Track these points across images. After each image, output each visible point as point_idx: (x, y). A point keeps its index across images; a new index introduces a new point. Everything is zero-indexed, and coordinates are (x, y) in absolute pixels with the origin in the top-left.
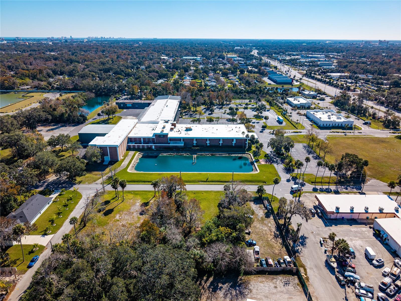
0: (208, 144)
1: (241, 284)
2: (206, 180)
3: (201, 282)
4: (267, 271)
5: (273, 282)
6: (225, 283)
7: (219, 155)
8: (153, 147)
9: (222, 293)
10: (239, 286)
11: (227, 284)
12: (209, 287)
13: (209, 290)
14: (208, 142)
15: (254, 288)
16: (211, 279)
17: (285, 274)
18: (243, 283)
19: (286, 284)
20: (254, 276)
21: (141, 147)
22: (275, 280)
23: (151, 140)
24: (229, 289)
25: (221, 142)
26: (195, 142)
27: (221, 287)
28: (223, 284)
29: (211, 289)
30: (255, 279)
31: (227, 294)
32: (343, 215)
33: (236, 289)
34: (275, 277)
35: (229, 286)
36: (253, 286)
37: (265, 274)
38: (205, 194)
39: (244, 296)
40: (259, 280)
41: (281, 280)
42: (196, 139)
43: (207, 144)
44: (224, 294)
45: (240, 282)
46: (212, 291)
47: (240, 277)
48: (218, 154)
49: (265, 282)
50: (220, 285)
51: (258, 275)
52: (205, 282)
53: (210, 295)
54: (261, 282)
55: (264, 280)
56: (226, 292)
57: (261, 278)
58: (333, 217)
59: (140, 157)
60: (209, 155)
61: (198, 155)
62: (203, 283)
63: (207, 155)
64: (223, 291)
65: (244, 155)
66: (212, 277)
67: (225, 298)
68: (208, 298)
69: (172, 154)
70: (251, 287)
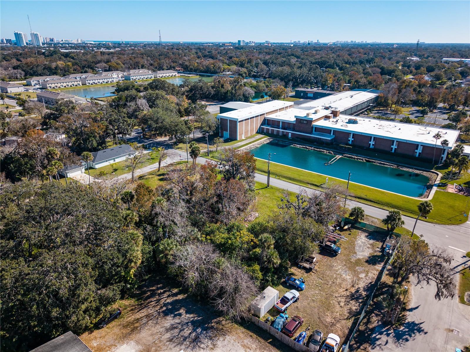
0: (371, 146)
1: (212, 327)
2: (319, 185)
3: (165, 292)
4: (273, 337)
6: (190, 313)
7: (380, 163)
8: (290, 134)
9: (172, 322)
10: (206, 329)
11: (192, 316)
12: (165, 305)
13: (161, 308)
14: (372, 143)
15: (223, 347)
16: (180, 297)
18: (217, 329)
20: (244, 330)
21: (275, 133)
23: (292, 126)
24: (187, 323)
25: (394, 147)
26: (351, 139)
27: (180, 315)
28: (187, 312)
29: (164, 308)
30: (242, 335)
31: (176, 328)
33: (194, 330)
35: (192, 319)
36: (226, 342)
37: (266, 339)
39: (194, 346)
40: (245, 341)
42: (353, 134)
44: (172, 325)
45: (213, 325)
46: (163, 312)
47: (221, 319)
48: (377, 162)
51: (252, 334)
52: (169, 296)
53: (155, 314)
54: (244, 346)
55: (254, 346)
56: (179, 324)
57: (251, 341)
59: (265, 143)
60: (362, 159)
61: (345, 156)
62: (165, 295)
63: (360, 159)
64: (177, 320)
65: (425, 174)
66: (185, 294)
67: (167, 330)
68: (147, 316)
69: (307, 147)
70: (220, 342)
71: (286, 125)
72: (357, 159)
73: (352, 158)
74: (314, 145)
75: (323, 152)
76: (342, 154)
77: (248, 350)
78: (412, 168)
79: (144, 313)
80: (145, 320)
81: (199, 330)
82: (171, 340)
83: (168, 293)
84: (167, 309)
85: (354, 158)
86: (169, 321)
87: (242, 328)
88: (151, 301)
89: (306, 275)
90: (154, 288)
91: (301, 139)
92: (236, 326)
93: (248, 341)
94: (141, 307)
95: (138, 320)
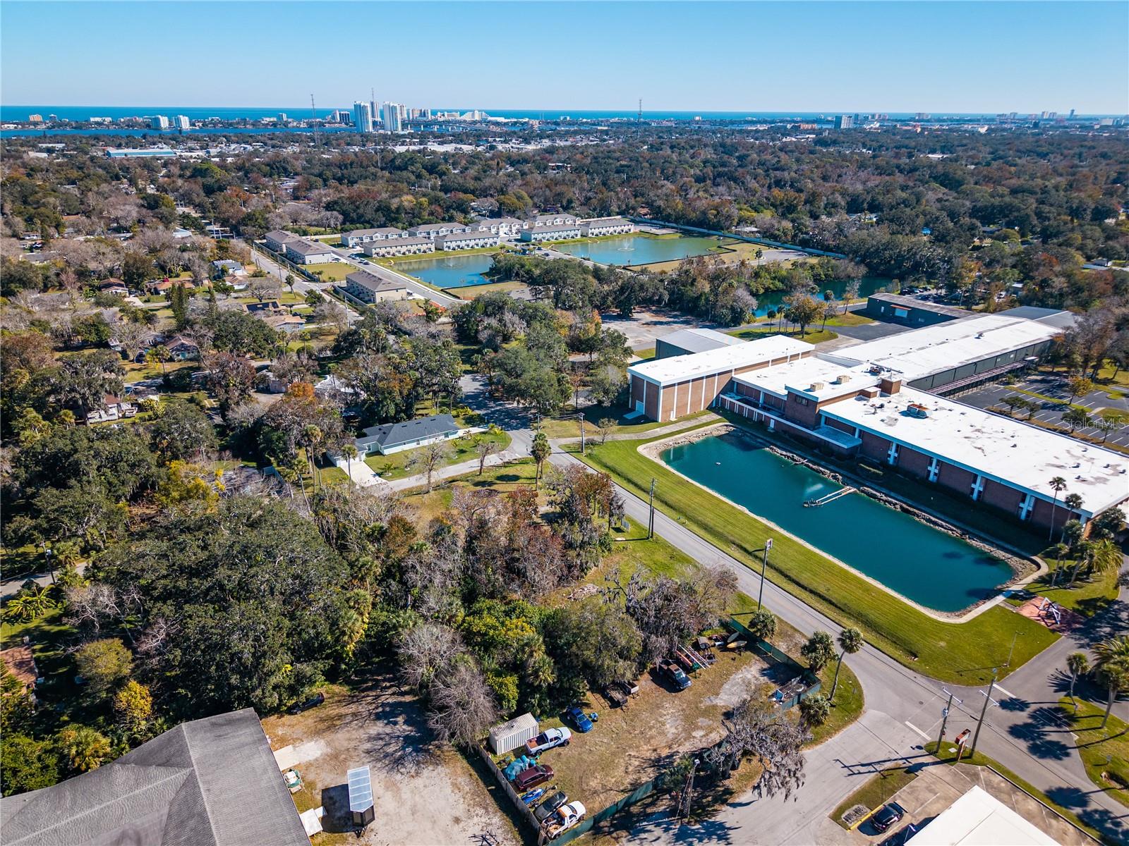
0: (932, 477)
1: (427, 751)
2: (750, 549)
4: (497, 785)
5: (472, 810)
6: (409, 725)
7: (929, 521)
8: (772, 425)
9: (381, 730)
10: (417, 750)
11: (410, 728)
12: (383, 705)
13: (377, 708)
14: (933, 469)
15: (427, 778)
16: (408, 699)
18: (432, 755)
19: (484, 839)
20: (466, 765)
21: (744, 414)
22: (481, 811)
23: (777, 404)
24: (399, 737)
25: (978, 487)
26: (892, 453)
27: (395, 723)
28: (406, 722)
29: (380, 709)
30: (459, 771)
31: (381, 739)
33: (403, 748)
34: (493, 807)
35: (407, 733)
36: (434, 774)
37: (487, 784)
39: (393, 768)
40: (460, 779)
41: (489, 825)
43: (929, 475)
44: (379, 734)
45: (431, 747)
46: (377, 714)
48: (922, 517)
49: (460, 794)
50: (400, 719)
51: (473, 772)
52: (393, 694)
53: (366, 714)
54: (454, 785)
55: (467, 788)
56: (388, 735)
57: (467, 781)
59: (716, 433)
60: (895, 505)
61: (863, 491)
62: (390, 691)
63: (890, 503)
64: (388, 730)
66: (415, 696)
67: (370, 739)
68: (354, 715)
69: (796, 457)
70: (427, 772)
72: (885, 501)
73: (874, 496)
74: (812, 455)
75: (823, 473)
76: (859, 484)
77: (457, 791)
78: (992, 544)
79: (353, 708)
80: (349, 718)
81: (409, 750)
82: (368, 752)
83: (394, 689)
84: (383, 711)
85: (880, 499)
86: (379, 728)
87: (465, 761)
88: (368, 696)
89: (608, 710)
90: (380, 678)
91: (789, 436)
92: (459, 756)
93: (463, 780)
94: (352, 700)
95: (340, 717)
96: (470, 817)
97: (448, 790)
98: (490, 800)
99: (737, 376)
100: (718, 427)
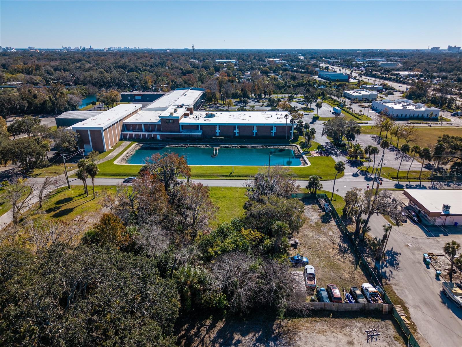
0: (237, 134)
1: (279, 334)
2: (229, 175)
3: (199, 329)
4: (331, 311)
5: (345, 332)
6: (248, 333)
7: (252, 147)
8: (159, 137)
11: (251, 335)
12: (214, 342)
14: (237, 131)
15: (305, 344)
16: (220, 325)
17: (366, 317)
18: (284, 333)
19: (372, 336)
20: (305, 319)
21: (141, 137)
22: (348, 329)
23: (156, 128)
24: (254, 345)
25: (255, 131)
26: (218, 131)
27: (239, 341)
28: (243, 335)
30: (309, 325)
32: (456, 219)
34: (347, 321)
35: (254, 338)
36: (304, 339)
37: (328, 316)
38: (225, 191)
40: (316, 328)
41: (360, 329)
42: (219, 127)
43: (235, 134)
45: (277, 331)
47: (278, 321)
48: (249, 147)
49: (329, 333)
50: (237, 337)
51: (314, 319)
52: (208, 331)
54: (319, 332)
55: (325, 327)
57: (319, 325)
58: (438, 222)
59: (137, 149)
60: (237, 147)
61: (221, 147)
62: (203, 332)
63: (235, 147)
65: (287, 148)
66: (222, 320)
69: (183, 145)
70: (300, 342)
71: (149, 127)
72: (233, 147)
73: (228, 147)
74: (189, 142)
75: (200, 147)
76: (218, 146)
77: (325, 333)
78: (277, 146)
81: (272, 344)
83: (203, 329)
84: (221, 344)
85: (230, 147)
87: (302, 319)
89: (297, 250)
90: (183, 333)
91: (172, 139)
92: (296, 320)
96: (351, 336)
97: (322, 337)
98: (341, 321)
99: (125, 121)
100: (135, 146)
